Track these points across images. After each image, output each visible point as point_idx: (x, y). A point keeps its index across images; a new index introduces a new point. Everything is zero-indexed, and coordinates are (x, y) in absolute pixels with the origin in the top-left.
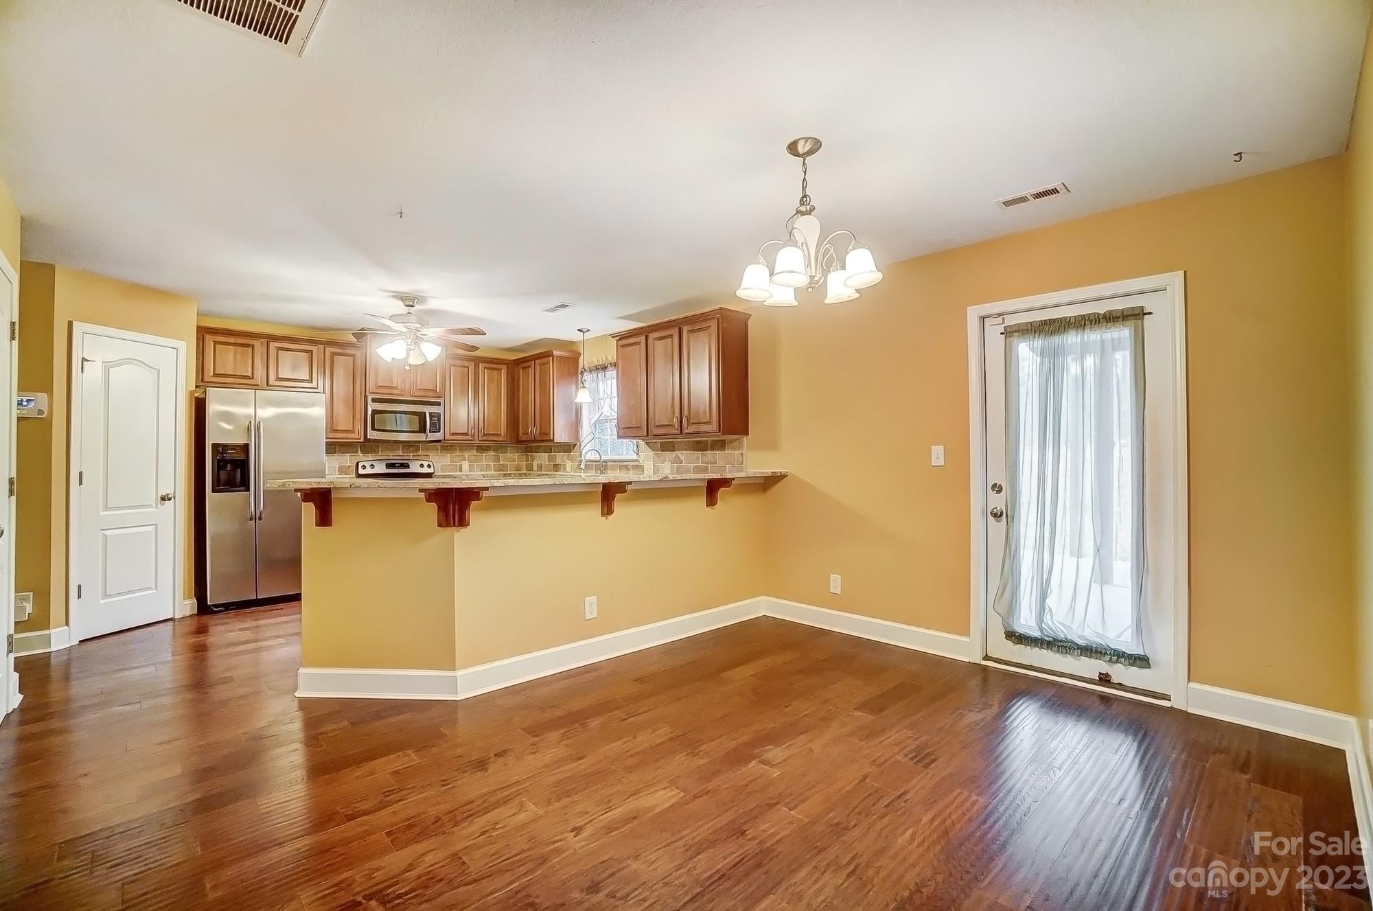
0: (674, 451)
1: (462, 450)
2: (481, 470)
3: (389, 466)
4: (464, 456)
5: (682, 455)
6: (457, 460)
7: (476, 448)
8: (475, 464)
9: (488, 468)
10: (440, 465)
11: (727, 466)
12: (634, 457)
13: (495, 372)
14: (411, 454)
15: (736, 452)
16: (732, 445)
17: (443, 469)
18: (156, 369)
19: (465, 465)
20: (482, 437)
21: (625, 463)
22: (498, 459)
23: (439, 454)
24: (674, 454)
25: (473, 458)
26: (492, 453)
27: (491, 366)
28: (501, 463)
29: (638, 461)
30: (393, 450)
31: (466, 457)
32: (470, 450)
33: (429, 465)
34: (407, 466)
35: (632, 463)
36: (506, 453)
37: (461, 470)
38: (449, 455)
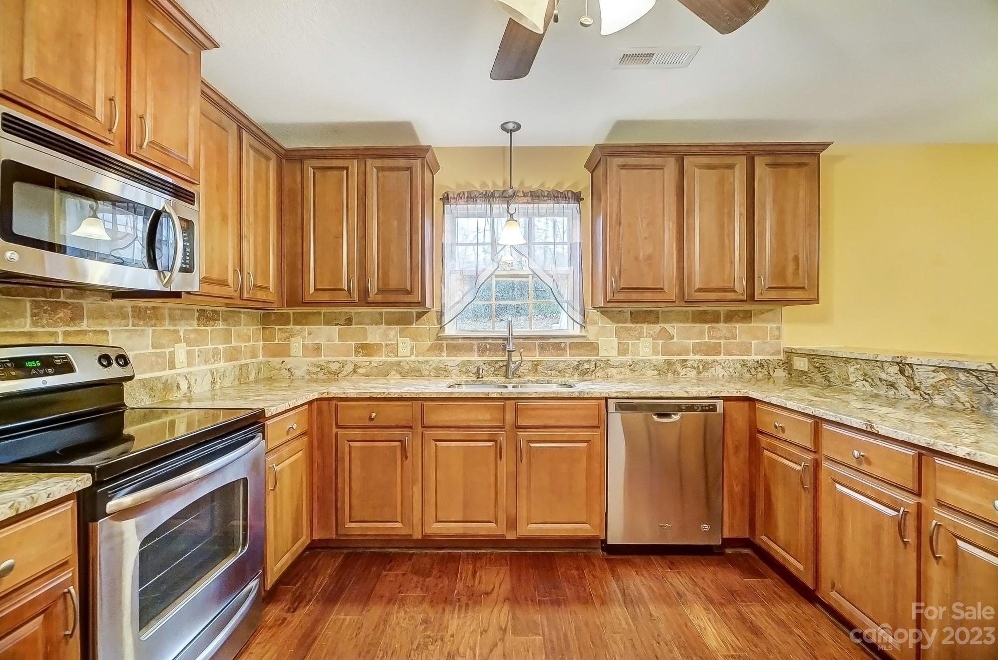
0: (658, 323)
1: (174, 319)
2: (206, 362)
4: (176, 331)
5: (673, 328)
6: (165, 341)
7: (197, 314)
8: (196, 348)
9: (216, 355)
11: (754, 342)
12: (576, 331)
15: (769, 326)
16: (762, 316)
17: (138, 363)
19: (181, 351)
21: (552, 341)
22: (228, 337)
23: (130, 327)
24: (657, 327)
25: (192, 336)
26: (220, 325)
29: (585, 337)
31: (181, 334)
32: (187, 319)
35: (568, 341)
36: (240, 325)
37: (172, 366)
38: (150, 330)
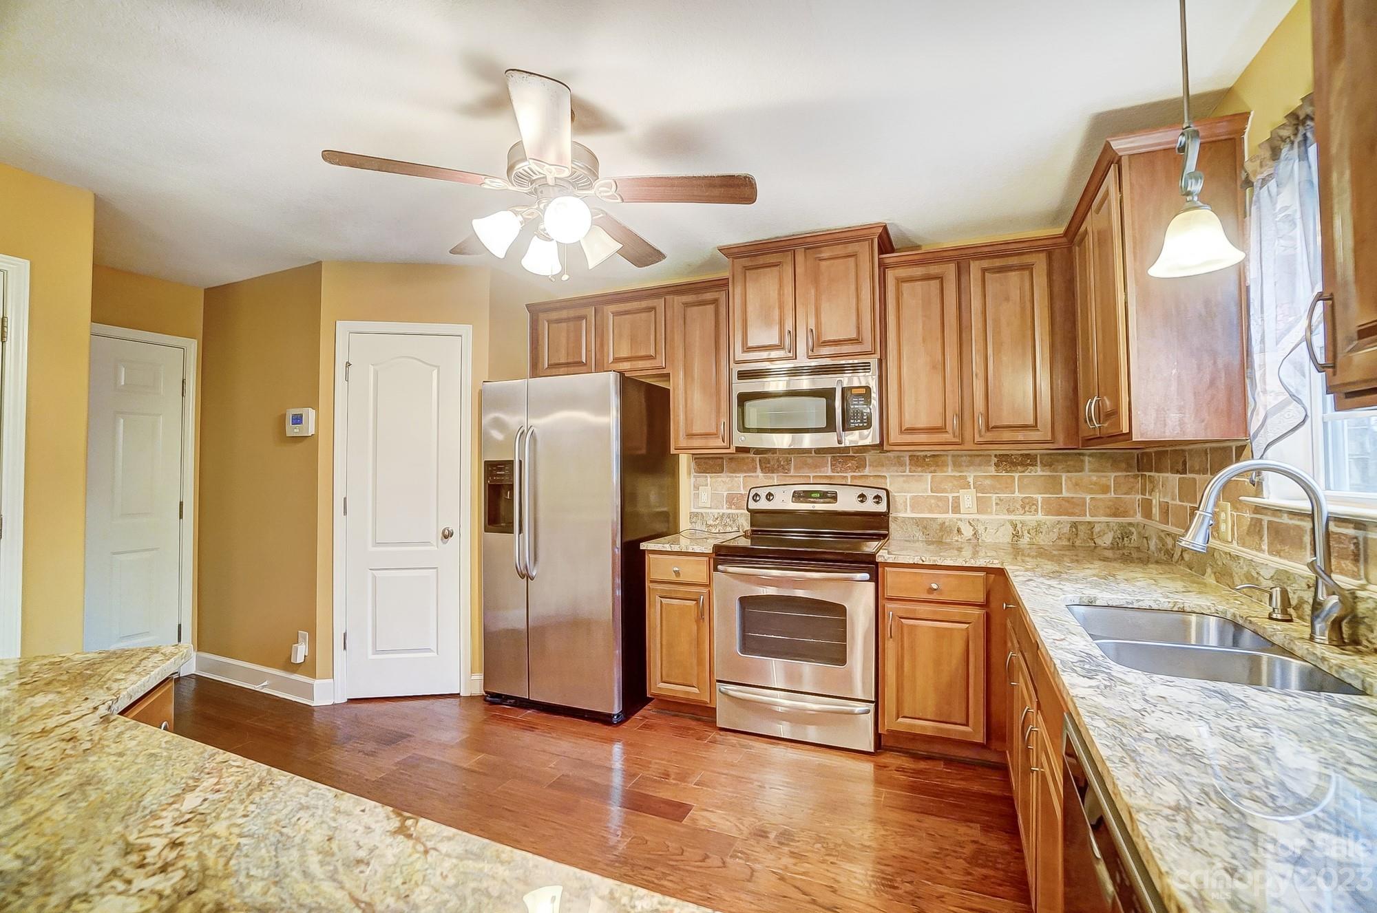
1: (960, 466)
2: (1009, 511)
3: (800, 497)
4: (965, 478)
6: (948, 486)
7: (995, 460)
8: (994, 496)
9: (1028, 505)
10: (909, 495)
13: (1014, 276)
14: (849, 475)
17: (916, 504)
18: (436, 366)
20: (981, 436)
22: (1055, 485)
23: (907, 473)
25: (988, 482)
26: (1038, 471)
27: (998, 263)
28: (1065, 494)
30: (816, 467)
31: (971, 480)
32: (980, 465)
33: (877, 497)
34: (834, 498)
36: (1081, 470)
37: (956, 509)
38: (929, 476)
